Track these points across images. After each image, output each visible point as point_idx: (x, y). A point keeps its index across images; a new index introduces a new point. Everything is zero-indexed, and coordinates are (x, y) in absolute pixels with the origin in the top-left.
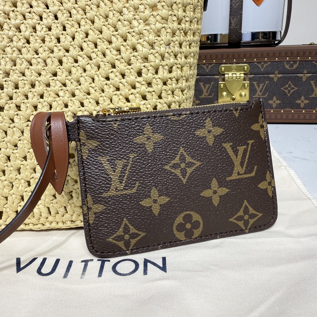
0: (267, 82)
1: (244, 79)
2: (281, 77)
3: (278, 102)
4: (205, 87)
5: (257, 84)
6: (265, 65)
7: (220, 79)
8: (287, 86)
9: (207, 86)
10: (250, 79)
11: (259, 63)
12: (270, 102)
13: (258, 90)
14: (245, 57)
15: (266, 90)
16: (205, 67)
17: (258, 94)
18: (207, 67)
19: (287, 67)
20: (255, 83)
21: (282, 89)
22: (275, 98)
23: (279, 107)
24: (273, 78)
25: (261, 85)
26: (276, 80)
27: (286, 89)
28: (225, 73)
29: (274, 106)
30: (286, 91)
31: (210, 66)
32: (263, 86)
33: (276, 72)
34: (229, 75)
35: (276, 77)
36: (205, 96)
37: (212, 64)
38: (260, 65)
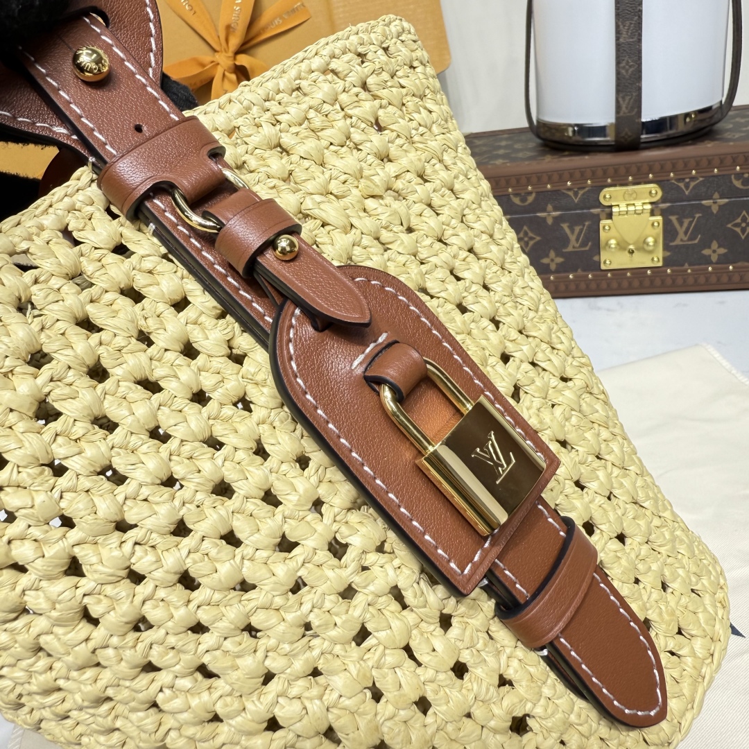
0: (697, 215)
1: (652, 213)
2: (726, 204)
3: (722, 251)
4: (572, 231)
5: (677, 219)
6: (692, 184)
7: (602, 216)
8: (739, 220)
9: (577, 229)
10: (664, 213)
11: (679, 180)
12: (706, 252)
13: (681, 231)
14: (651, 171)
15: (697, 230)
16: (571, 193)
17: (681, 239)
18: (576, 194)
19: (738, 184)
20: (673, 218)
21: (729, 226)
22: (715, 245)
23: (724, 260)
24: (710, 207)
25: (686, 222)
26: (715, 209)
27: (737, 225)
28: (613, 204)
29: (714, 258)
30: (738, 230)
31: (581, 192)
32: (690, 223)
33: (716, 195)
34: (620, 207)
35: (715, 203)
36: (574, 247)
37: (584, 188)
38: (682, 185)
